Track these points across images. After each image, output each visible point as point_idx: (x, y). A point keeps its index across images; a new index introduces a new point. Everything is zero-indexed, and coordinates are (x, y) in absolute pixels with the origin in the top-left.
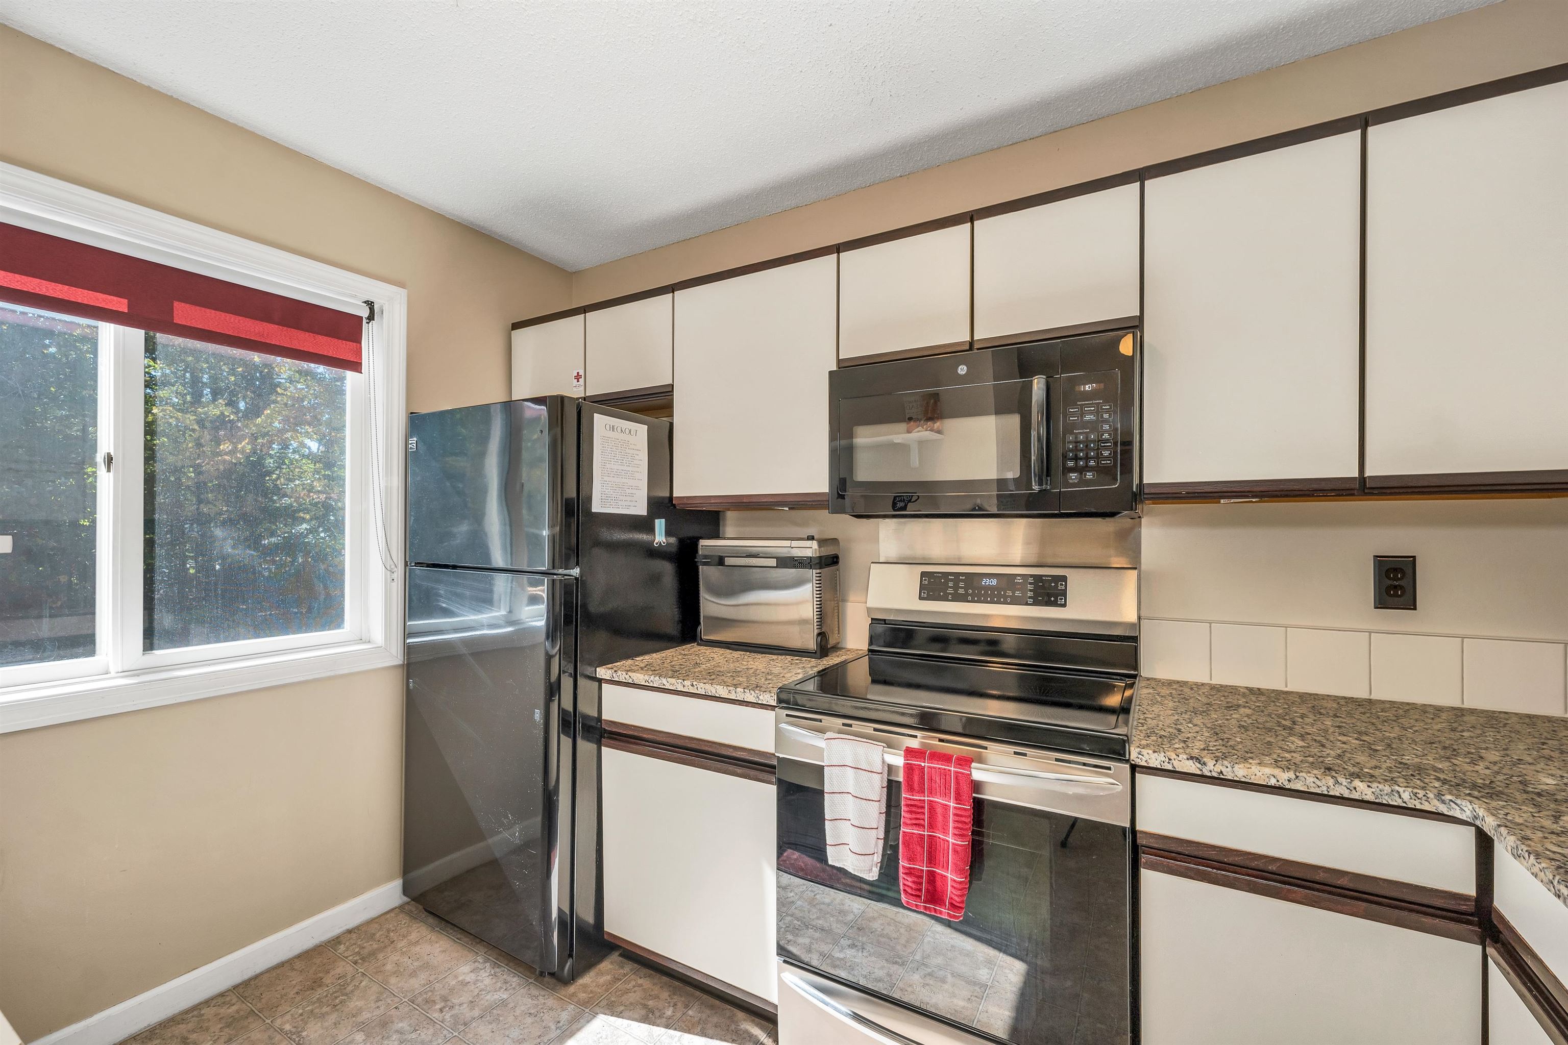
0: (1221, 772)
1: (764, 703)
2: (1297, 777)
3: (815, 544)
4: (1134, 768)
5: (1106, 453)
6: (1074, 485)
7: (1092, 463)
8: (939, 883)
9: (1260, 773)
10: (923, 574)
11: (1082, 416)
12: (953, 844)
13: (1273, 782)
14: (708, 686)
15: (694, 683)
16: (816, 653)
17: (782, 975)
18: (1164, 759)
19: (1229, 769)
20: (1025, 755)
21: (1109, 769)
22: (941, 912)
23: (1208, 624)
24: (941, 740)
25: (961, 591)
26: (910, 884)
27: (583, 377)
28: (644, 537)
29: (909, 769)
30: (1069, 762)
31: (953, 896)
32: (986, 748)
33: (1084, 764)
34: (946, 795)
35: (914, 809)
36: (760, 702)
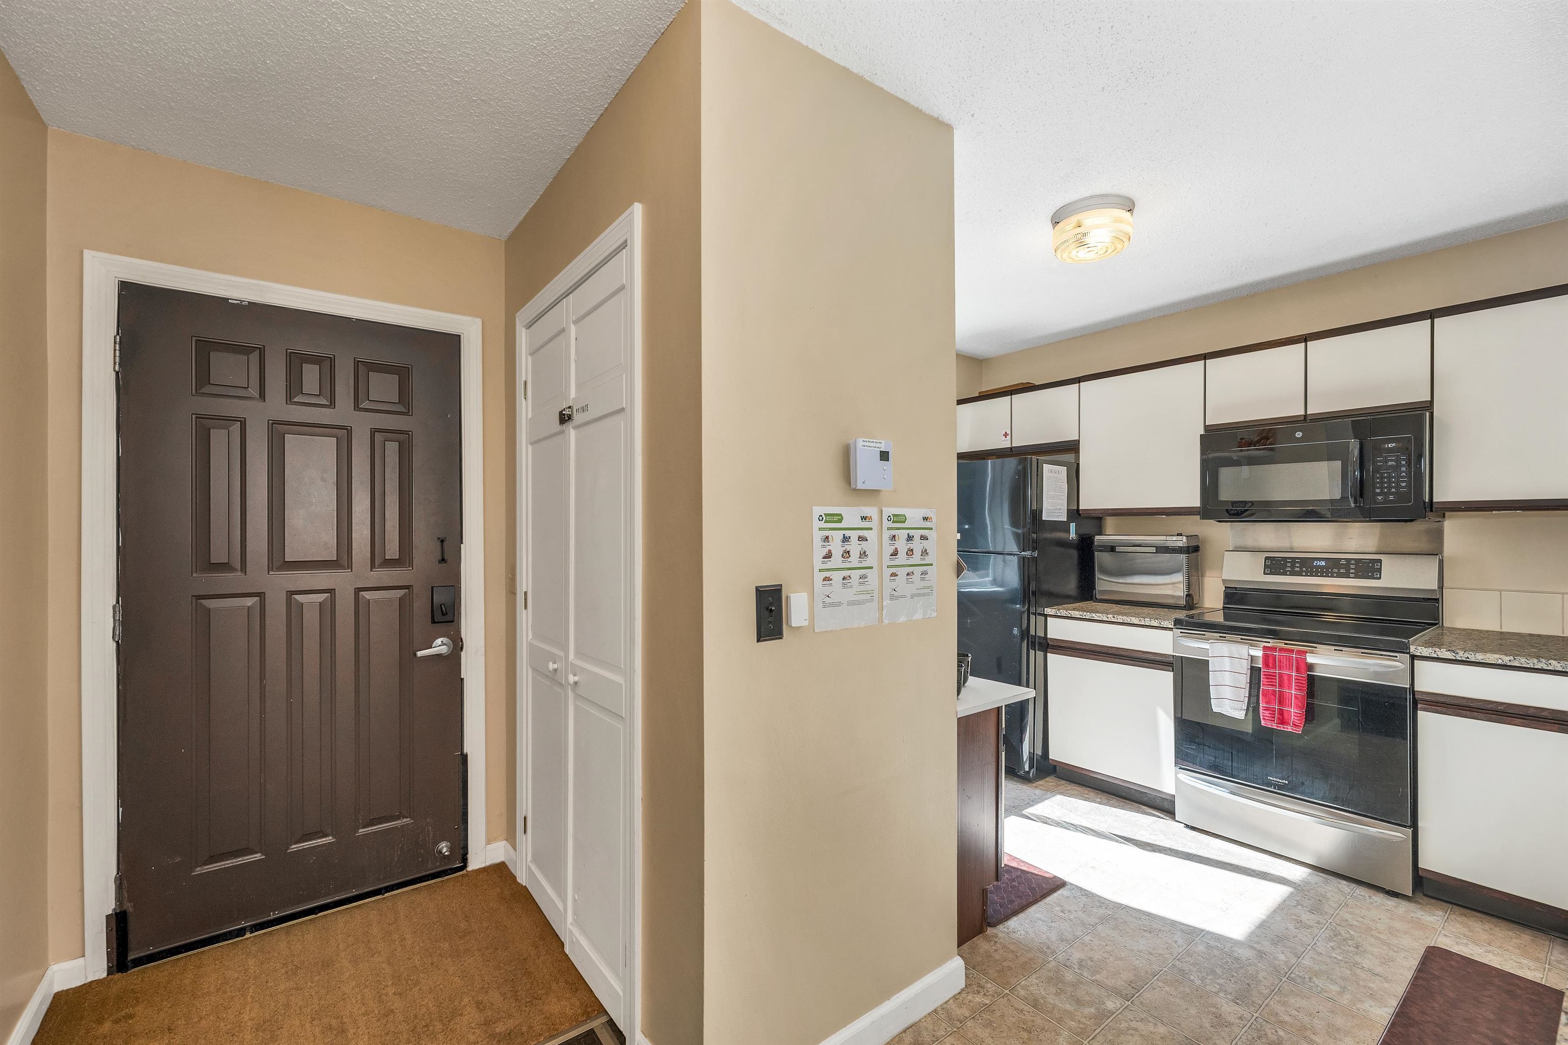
0: (1468, 657)
1: (1165, 626)
2: (1515, 659)
3: (1184, 539)
4: (1413, 658)
5: (1404, 484)
6: (1381, 503)
7: (1393, 490)
8: (1285, 714)
9: (1492, 658)
10: (1267, 558)
11: (1386, 463)
12: (1295, 694)
13: (1500, 662)
14: (1125, 618)
15: (1115, 616)
16: (1185, 607)
17: (1178, 775)
18: (1431, 651)
19: (1473, 655)
20: (1342, 651)
21: (1397, 657)
22: (1287, 728)
23: (1499, 592)
24: (1285, 644)
25: (1297, 569)
26: (1267, 715)
27: (1010, 435)
28: (1061, 535)
29: (1266, 658)
30: (1372, 654)
31: (1295, 720)
32: (1316, 648)
33: (1381, 655)
34: (1290, 669)
35: (1269, 677)
36: (1161, 626)
